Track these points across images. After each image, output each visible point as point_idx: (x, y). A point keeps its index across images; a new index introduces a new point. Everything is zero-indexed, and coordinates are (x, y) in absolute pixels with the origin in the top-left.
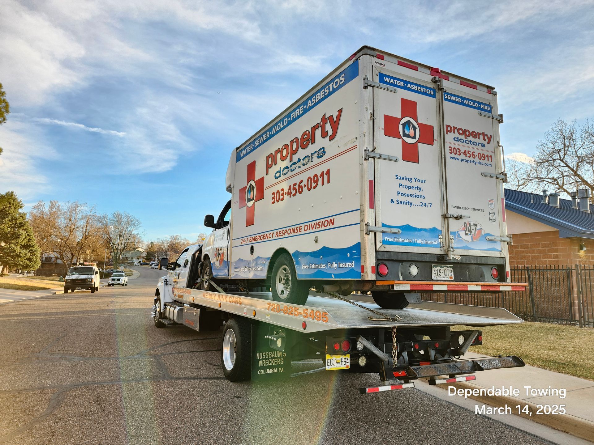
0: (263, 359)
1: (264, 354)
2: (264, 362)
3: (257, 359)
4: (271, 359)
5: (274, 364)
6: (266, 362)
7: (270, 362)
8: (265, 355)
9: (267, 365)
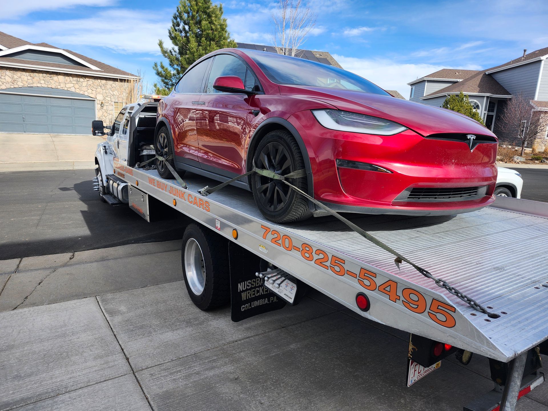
0: (247, 290)
1: (249, 283)
2: (249, 293)
3: (239, 291)
4: (259, 287)
5: (263, 294)
6: (253, 293)
7: (258, 291)
8: (251, 283)
9: (254, 296)
